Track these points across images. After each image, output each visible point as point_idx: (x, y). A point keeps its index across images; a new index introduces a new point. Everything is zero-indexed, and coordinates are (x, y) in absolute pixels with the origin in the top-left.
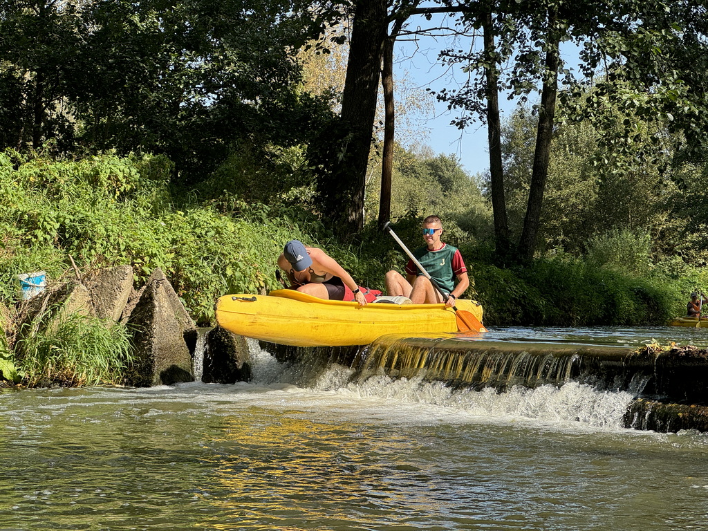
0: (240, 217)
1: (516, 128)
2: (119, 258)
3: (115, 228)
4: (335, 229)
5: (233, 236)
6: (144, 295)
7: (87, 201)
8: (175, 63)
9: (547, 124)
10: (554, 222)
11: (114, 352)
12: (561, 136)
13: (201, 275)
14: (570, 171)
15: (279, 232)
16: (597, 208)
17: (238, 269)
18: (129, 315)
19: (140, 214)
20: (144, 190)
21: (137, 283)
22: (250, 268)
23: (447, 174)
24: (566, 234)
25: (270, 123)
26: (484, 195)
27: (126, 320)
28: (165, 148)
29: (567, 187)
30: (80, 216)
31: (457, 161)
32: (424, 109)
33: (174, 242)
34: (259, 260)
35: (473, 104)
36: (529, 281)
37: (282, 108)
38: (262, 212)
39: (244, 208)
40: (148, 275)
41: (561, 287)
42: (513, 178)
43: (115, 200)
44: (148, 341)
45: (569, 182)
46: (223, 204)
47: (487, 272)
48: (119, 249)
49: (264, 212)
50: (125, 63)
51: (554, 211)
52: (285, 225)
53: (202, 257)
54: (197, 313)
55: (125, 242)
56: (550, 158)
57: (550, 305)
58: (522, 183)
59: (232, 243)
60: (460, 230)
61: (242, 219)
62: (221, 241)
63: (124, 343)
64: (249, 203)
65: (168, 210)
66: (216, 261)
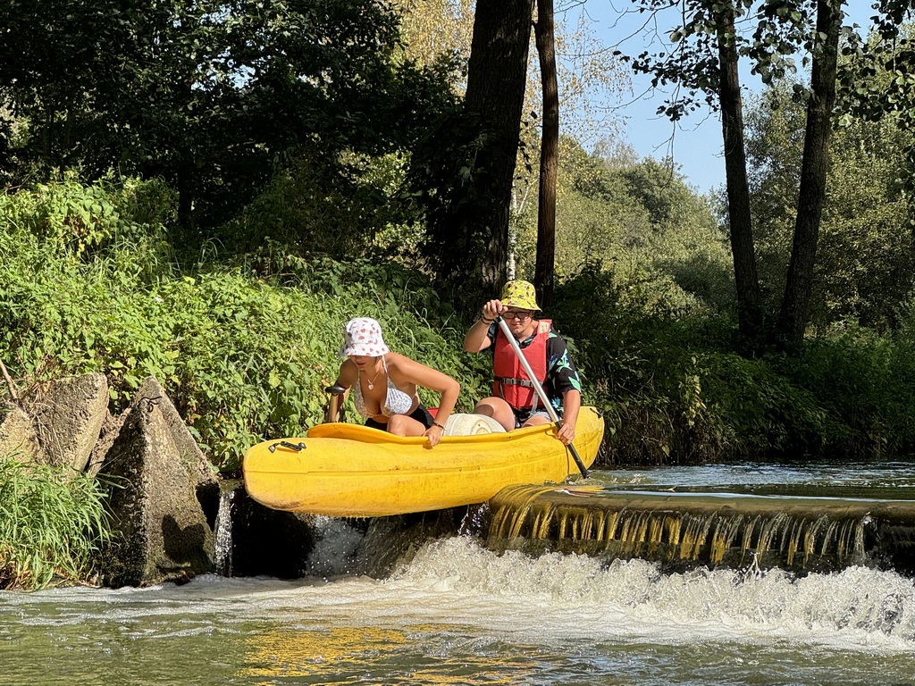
0: (292, 285)
2: (83, 360)
3: (76, 310)
4: (457, 299)
5: (280, 318)
6: (126, 425)
7: (27, 263)
8: (181, 18)
9: (822, 109)
10: (841, 274)
11: (77, 525)
14: (866, 185)
15: (359, 307)
17: (290, 375)
18: (102, 459)
19: (120, 283)
20: (127, 242)
21: (116, 403)
22: (310, 373)
23: (657, 193)
24: (863, 294)
25: (346, 116)
26: (721, 229)
27: (96, 468)
28: (167, 163)
29: (861, 212)
30: (17, 290)
31: (675, 170)
32: (613, 82)
33: (178, 330)
34: (325, 359)
35: (694, 77)
36: (798, 379)
37: (365, 90)
38: (331, 274)
39: (299, 267)
40: (135, 389)
41: (853, 389)
42: (771, 198)
43: (77, 259)
44: (136, 503)
45: (866, 204)
46: (263, 261)
47: (725, 365)
48: (83, 347)
49: (334, 273)
50: (94, 21)
51: (840, 255)
52: (370, 295)
53: (227, 356)
54: (219, 453)
55: (94, 333)
56: (833, 164)
57: (834, 420)
58: (786, 206)
59: (277, 330)
60: (680, 289)
61: (295, 288)
62: (259, 327)
63: (94, 508)
64: (308, 259)
65: (167, 275)
66: (250, 362)
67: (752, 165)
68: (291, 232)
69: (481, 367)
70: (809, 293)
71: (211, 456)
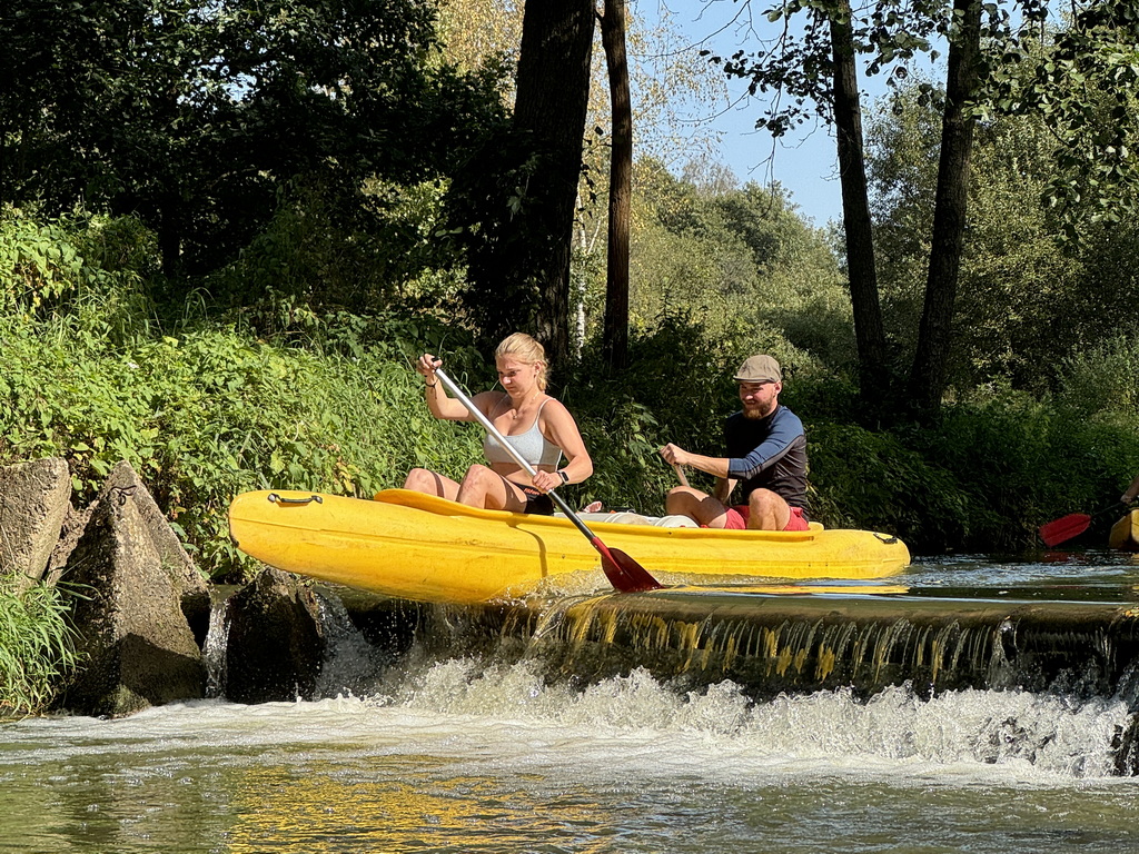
0: (300, 345)
2: (39, 442)
3: (29, 379)
5: (284, 386)
6: (92, 522)
10: (990, 324)
11: (33, 646)
13: (217, 474)
14: (1020, 214)
15: (384, 373)
16: (1082, 291)
17: (296, 457)
18: (64, 564)
19: (85, 346)
20: (93, 295)
21: (80, 495)
22: (321, 455)
23: (766, 226)
24: (1018, 349)
25: (369, 135)
26: (842, 270)
27: (56, 575)
29: (1015, 248)
31: (785, 197)
32: (705, 88)
33: (157, 403)
34: (341, 437)
35: (802, 81)
36: (934, 456)
37: (393, 104)
38: (349, 331)
39: (310, 323)
40: (103, 477)
41: (1002, 466)
42: (903, 231)
43: (32, 316)
44: (105, 618)
45: (1020, 238)
46: (264, 316)
47: (843, 439)
48: (39, 425)
49: (353, 330)
51: (989, 301)
52: (398, 357)
53: (217, 435)
54: (210, 555)
55: (52, 407)
56: (979, 187)
57: (979, 505)
58: (921, 241)
59: (281, 402)
60: (790, 345)
61: (302, 350)
62: (257, 399)
63: (54, 624)
64: (320, 313)
65: (144, 334)
66: (247, 440)
67: (879, 191)
68: (298, 280)
71: (198, 558)
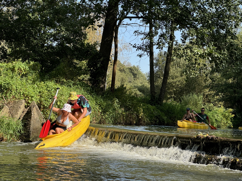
0: (63, 85)
1: (160, 58)
2: (20, 97)
3: (19, 87)
4: (95, 90)
6: (28, 110)
7: (10, 77)
8: (44, 31)
9: (169, 57)
10: (171, 90)
11: (17, 130)
12: (174, 61)
14: (177, 73)
15: (76, 90)
16: (185, 86)
17: (62, 102)
18: (23, 117)
19: (29, 82)
20: (30, 74)
21: (26, 106)
23: (135, 72)
24: (175, 95)
25: (75, 53)
26: (148, 80)
27: (21, 119)
28: (39, 60)
30: (7, 82)
31: (139, 68)
32: (128, 50)
33: (40, 92)
35: (145, 49)
36: (162, 110)
37: (79, 48)
38: (71, 83)
39: (65, 81)
40: (30, 103)
41: (172, 113)
42: (158, 75)
43: (20, 77)
44: (29, 126)
45: (176, 77)
46: (57, 80)
47: (147, 107)
48: (20, 94)
49: (72, 83)
50: (26, 30)
51: (171, 87)
52: (78, 88)
53: (49, 98)
54: (47, 117)
55: (23, 92)
56: (170, 69)
57: (168, 119)
58: (161, 76)
60: (139, 91)
61: (64, 86)
63: (21, 127)
64: (67, 80)
65: (38, 81)
67: (155, 68)
68: (63, 75)
69: (99, 104)
70: (164, 94)
71: (45, 118)
